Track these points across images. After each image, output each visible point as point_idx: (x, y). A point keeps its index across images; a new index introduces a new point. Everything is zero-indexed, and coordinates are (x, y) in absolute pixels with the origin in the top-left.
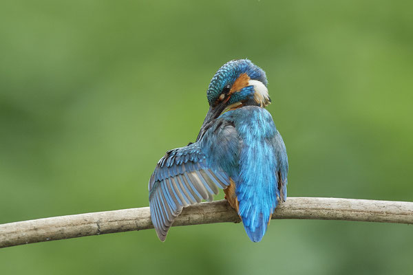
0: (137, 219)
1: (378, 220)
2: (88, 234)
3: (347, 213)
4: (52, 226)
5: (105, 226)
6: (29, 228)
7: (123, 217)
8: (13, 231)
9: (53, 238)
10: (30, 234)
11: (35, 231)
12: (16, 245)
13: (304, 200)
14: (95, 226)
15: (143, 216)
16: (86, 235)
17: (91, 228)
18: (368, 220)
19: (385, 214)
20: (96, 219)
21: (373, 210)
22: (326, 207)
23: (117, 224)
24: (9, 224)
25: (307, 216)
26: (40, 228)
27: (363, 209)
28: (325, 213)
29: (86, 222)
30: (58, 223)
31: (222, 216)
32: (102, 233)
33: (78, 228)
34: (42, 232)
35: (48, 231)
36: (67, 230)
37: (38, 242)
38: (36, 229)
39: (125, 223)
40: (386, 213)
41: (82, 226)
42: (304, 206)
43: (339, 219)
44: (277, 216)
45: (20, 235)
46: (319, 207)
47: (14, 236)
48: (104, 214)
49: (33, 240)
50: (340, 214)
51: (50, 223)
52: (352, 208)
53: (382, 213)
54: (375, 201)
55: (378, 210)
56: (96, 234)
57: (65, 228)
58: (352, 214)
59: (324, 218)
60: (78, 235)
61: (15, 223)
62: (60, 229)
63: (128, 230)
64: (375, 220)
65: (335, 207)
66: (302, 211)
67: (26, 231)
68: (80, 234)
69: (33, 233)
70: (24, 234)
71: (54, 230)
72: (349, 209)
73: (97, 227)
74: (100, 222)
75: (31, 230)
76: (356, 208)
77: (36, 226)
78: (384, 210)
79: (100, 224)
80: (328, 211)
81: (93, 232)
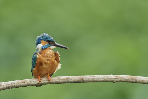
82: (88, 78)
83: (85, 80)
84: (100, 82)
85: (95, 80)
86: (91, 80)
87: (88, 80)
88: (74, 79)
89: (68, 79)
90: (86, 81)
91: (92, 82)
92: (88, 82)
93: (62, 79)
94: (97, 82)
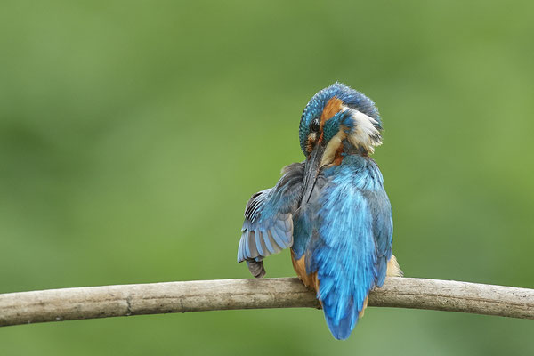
0: (182, 297)
1: (516, 315)
2: (113, 314)
3: (473, 303)
4: (65, 300)
5: (138, 304)
6: (33, 301)
7: (163, 292)
8: (10, 305)
9: (65, 317)
10: (33, 310)
11: (40, 307)
12: (14, 324)
13: (414, 282)
14: (125, 304)
15: (192, 293)
16: (111, 316)
17: (118, 307)
18: (502, 314)
19: (526, 307)
20: (127, 295)
21: (509, 301)
22: (444, 293)
23: (154, 303)
24: (6, 295)
25: (417, 305)
26: (48, 303)
27: (496, 298)
28: (443, 301)
29: (111, 297)
30: (73, 297)
31: (300, 298)
32: (133, 313)
33: (101, 305)
34: (50, 309)
35: (60, 308)
36: (86, 307)
37: (45, 321)
38: (42, 304)
39: (165, 301)
40: (528, 305)
41: (107, 303)
42: (414, 290)
43: (461, 310)
44: (375, 302)
45: (20, 311)
46: (435, 293)
47: (11, 312)
48: (138, 287)
49: (38, 319)
50: (464, 304)
51: (62, 296)
52: (481, 296)
53: (522, 305)
54: (512, 289)
55: (517, 301)
56: (125, 315)
57: (82, 304)
58: (480, 306)
59: (440, 308)
60: (100, 315)
61: (14, 294)
62: (75, 305)
63: (170, 311)
64: (511, 313)
65: (456, 293)
66: (412, 297)
67: (29, 306)
68: (103, 313)
69: (38, 309)
70: (26, 310)
71: (68, 306)
72: (476, 297)
73: (126, 305)
74: (131, 299)
75: (35, 305)
76: (486, 297)
77: (43, 300)
78: (524, 301)
79: (131, 302)
80: (446, 299)
81: (121, 312)
82: (206, 292)
83: (192, 299)
84: (256, 307)
85: (237, 299)
86: (220, 300)
87: (204, 299)
88: (141, 298)
89: (116, 299)
90: (194, 306)
91: (222, 308)
92: (204, 310)
93: (88, 297)
94: (247, 307)
